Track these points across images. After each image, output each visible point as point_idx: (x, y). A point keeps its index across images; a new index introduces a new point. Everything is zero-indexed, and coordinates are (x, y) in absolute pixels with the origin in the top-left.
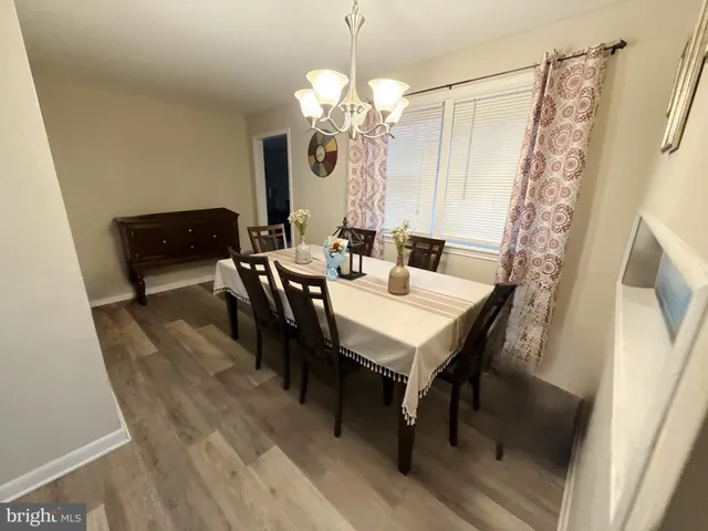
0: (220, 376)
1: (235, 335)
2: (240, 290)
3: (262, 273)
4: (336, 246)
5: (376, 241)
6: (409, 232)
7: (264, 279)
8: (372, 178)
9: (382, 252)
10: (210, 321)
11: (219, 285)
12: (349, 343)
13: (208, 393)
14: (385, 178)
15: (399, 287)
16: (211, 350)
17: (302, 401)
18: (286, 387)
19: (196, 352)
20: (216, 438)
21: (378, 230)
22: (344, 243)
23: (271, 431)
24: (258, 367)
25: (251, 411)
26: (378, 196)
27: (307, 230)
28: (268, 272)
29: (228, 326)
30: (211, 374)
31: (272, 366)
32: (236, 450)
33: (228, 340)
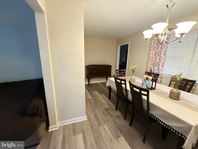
0: (106, 109)
1: (110, 99)
2: (114, 87)
3: (123, 84)
4: (147, 79)
5: (159, 77)
6: (182, 77)
7: (123, 86)
8: (160, 56)
9: (161, 82)
10: (103, 93)
11: (108, 84)
12: (154, 113)
13: (104, 113)
14: (165, 56)
15: (175, 97)
16: (103, 101)
17: (130, 125)
18: (125, 119)
19: (100, 101)
20: (106, 127)
21: (160, 73)
22: (151, 78)
23: (121, 132)
24: (116, 110)
25: (115, 123)
26: (162, 62)
27: (135, 72)
28: (125, 84)
29: (108, 96)
30: (104, 108)
31: (120, 111)
32: (112, 134)
33: (108, 99)
